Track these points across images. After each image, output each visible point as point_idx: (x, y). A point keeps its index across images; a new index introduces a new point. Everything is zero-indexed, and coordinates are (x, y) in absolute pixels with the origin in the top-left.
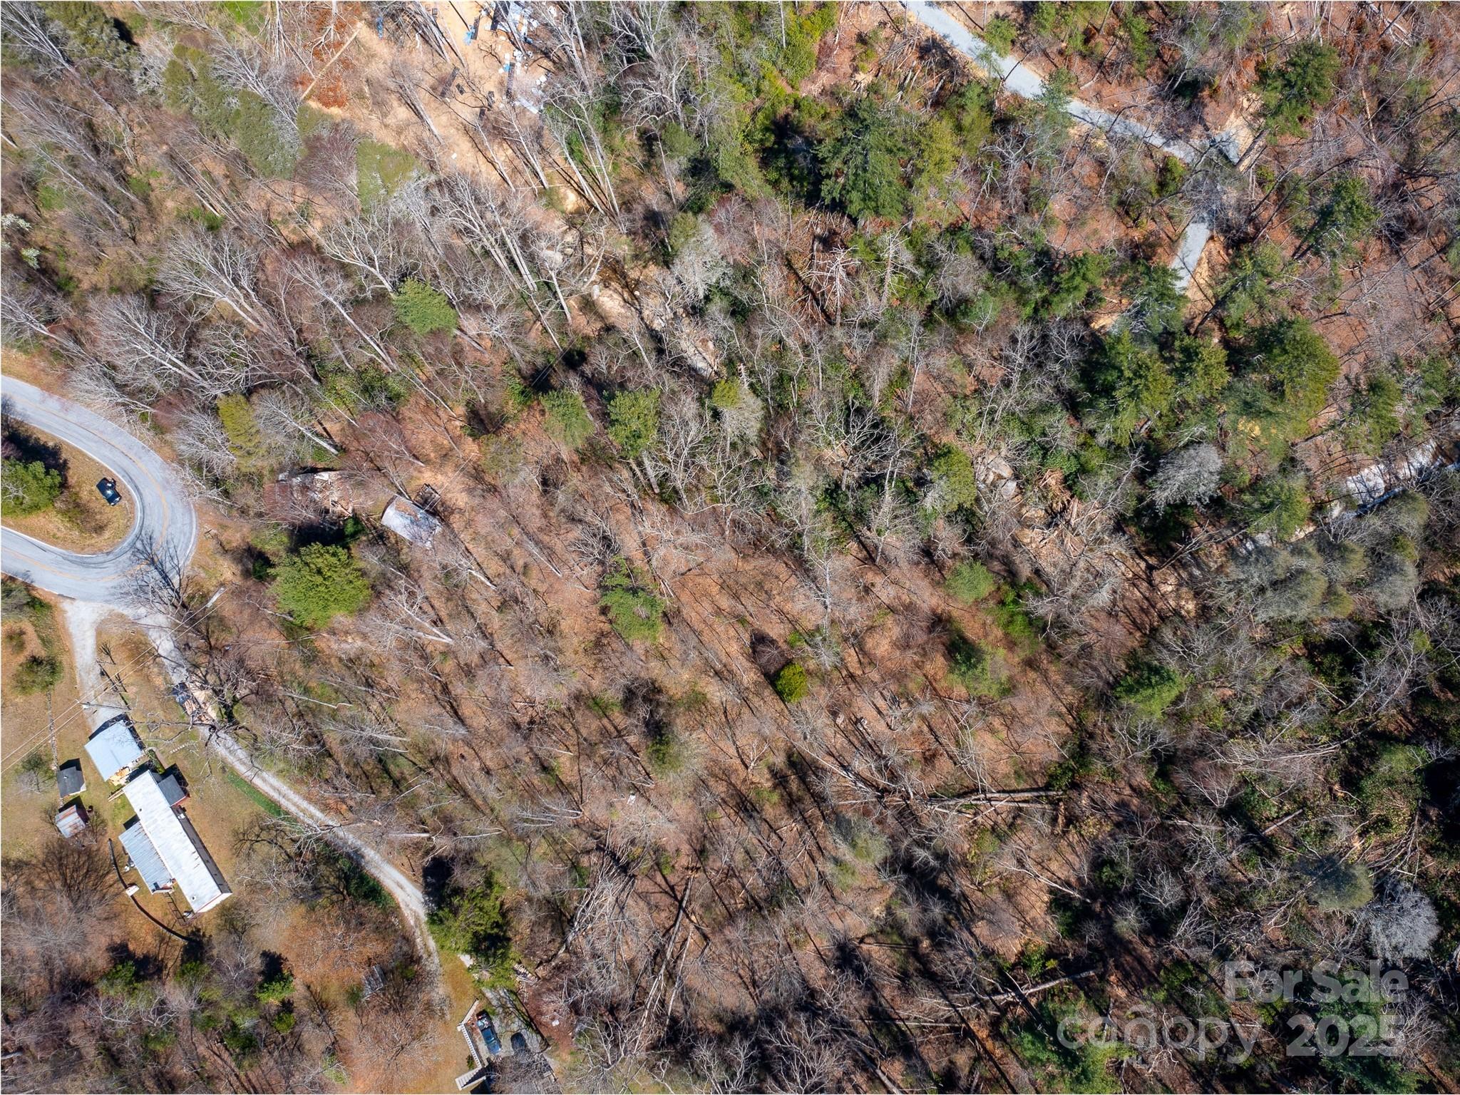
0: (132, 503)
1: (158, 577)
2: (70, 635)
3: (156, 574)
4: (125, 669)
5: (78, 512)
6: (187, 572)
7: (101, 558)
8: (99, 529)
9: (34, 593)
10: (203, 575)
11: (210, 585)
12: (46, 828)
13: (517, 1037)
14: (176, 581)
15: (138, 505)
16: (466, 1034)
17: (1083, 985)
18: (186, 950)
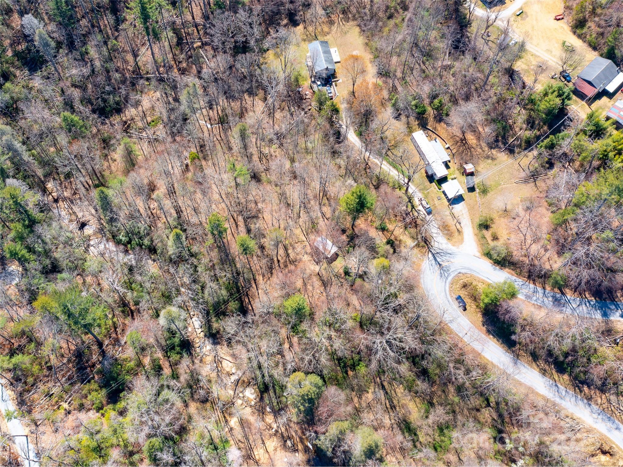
0: (450, 294)
1: (437, 258)
2: (475, 241)
3: (439, 260)
4: (451, 222)
5: (475, 296)
6: (426, 258)
7: (463, 271)
8: (465, 286)
9: (491, 262)
10: (419, 255)
11: (416, 251)
12: (479, 169)
14: (430, 255)
15: (448, 293)
16: (337, 93)
17: (138, 73)
18: (427, 124)
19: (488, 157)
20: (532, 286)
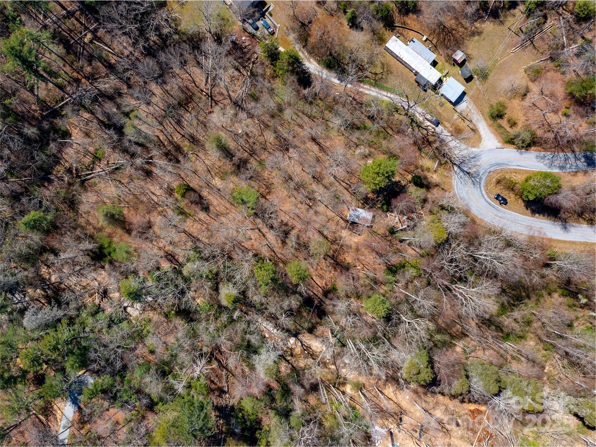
0: (489, 197)
2: (492, 133)
3: (465, 169)
4: (462, 125)
5: (511, 187)
6: (452, 173)
7: (492, 169)
8: (498, 182)
9: (515, 146)
10: (445, 173)
11: (441, 170)
12: (469, 52)
13: (257, 29)
14: (456, 168)
15: (486, 196)
16: (276, 24)
17: (48, 108)
18: (393, 22)
19: (473, 34)
20: (561, 154)
